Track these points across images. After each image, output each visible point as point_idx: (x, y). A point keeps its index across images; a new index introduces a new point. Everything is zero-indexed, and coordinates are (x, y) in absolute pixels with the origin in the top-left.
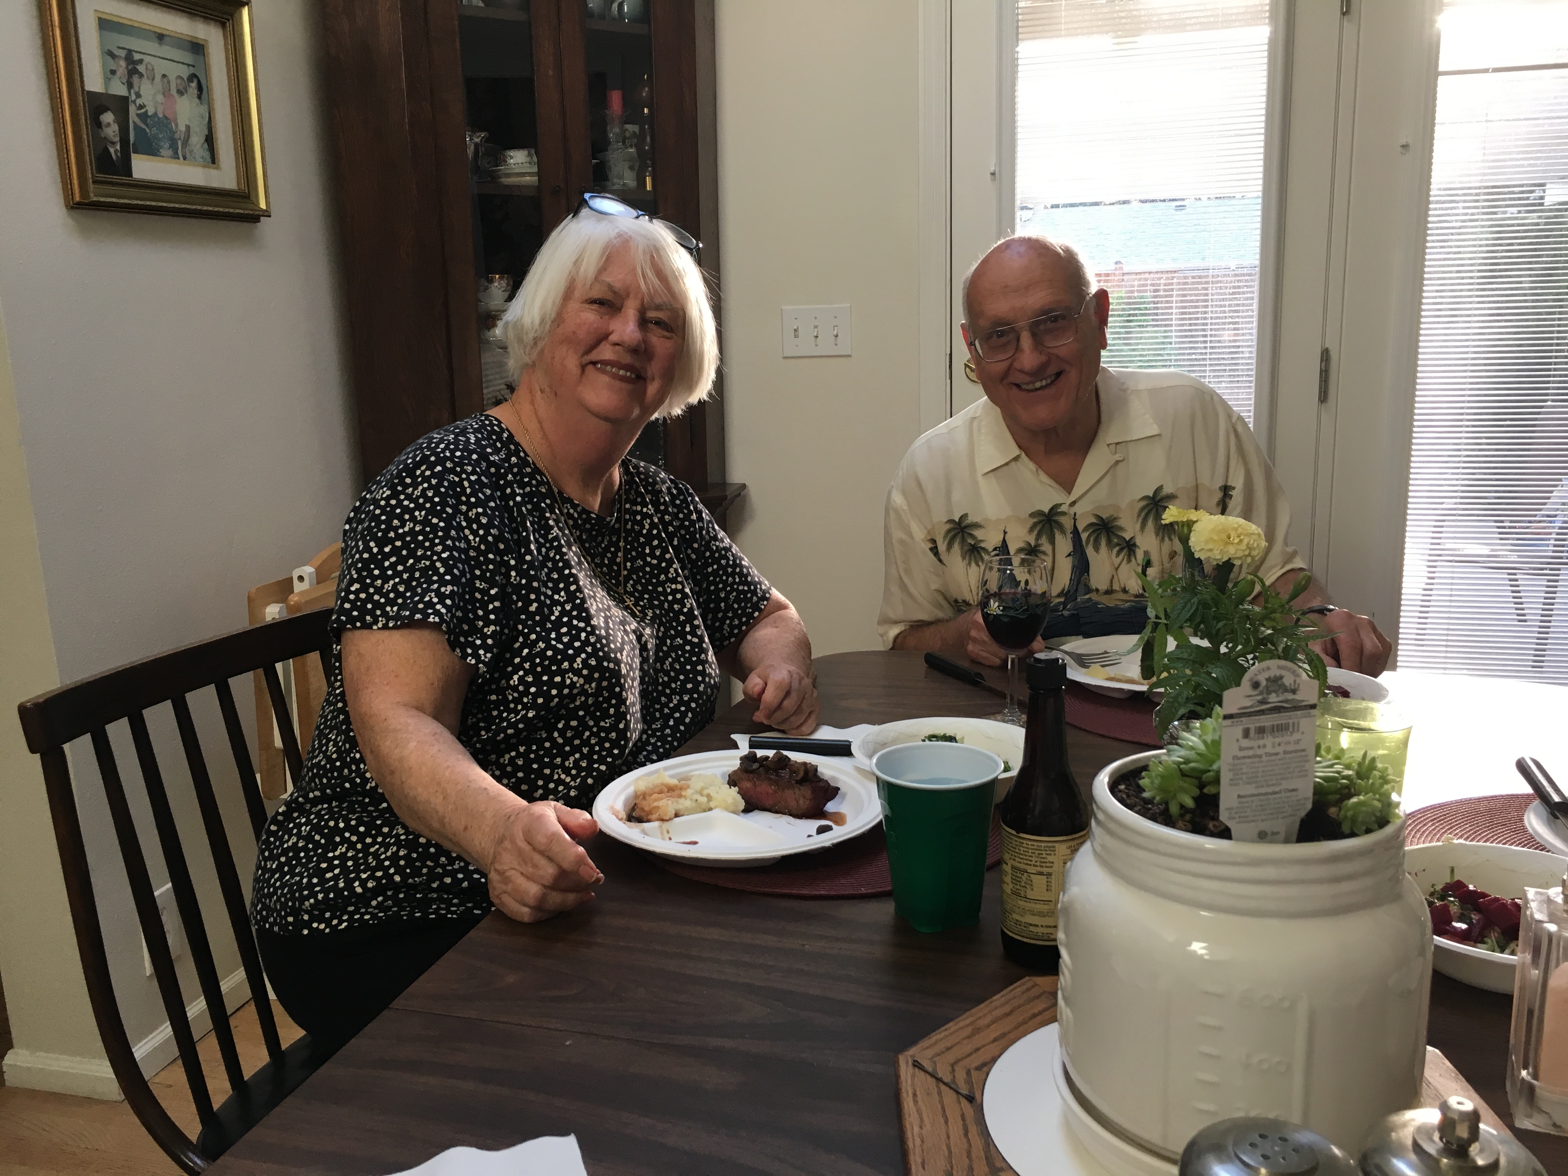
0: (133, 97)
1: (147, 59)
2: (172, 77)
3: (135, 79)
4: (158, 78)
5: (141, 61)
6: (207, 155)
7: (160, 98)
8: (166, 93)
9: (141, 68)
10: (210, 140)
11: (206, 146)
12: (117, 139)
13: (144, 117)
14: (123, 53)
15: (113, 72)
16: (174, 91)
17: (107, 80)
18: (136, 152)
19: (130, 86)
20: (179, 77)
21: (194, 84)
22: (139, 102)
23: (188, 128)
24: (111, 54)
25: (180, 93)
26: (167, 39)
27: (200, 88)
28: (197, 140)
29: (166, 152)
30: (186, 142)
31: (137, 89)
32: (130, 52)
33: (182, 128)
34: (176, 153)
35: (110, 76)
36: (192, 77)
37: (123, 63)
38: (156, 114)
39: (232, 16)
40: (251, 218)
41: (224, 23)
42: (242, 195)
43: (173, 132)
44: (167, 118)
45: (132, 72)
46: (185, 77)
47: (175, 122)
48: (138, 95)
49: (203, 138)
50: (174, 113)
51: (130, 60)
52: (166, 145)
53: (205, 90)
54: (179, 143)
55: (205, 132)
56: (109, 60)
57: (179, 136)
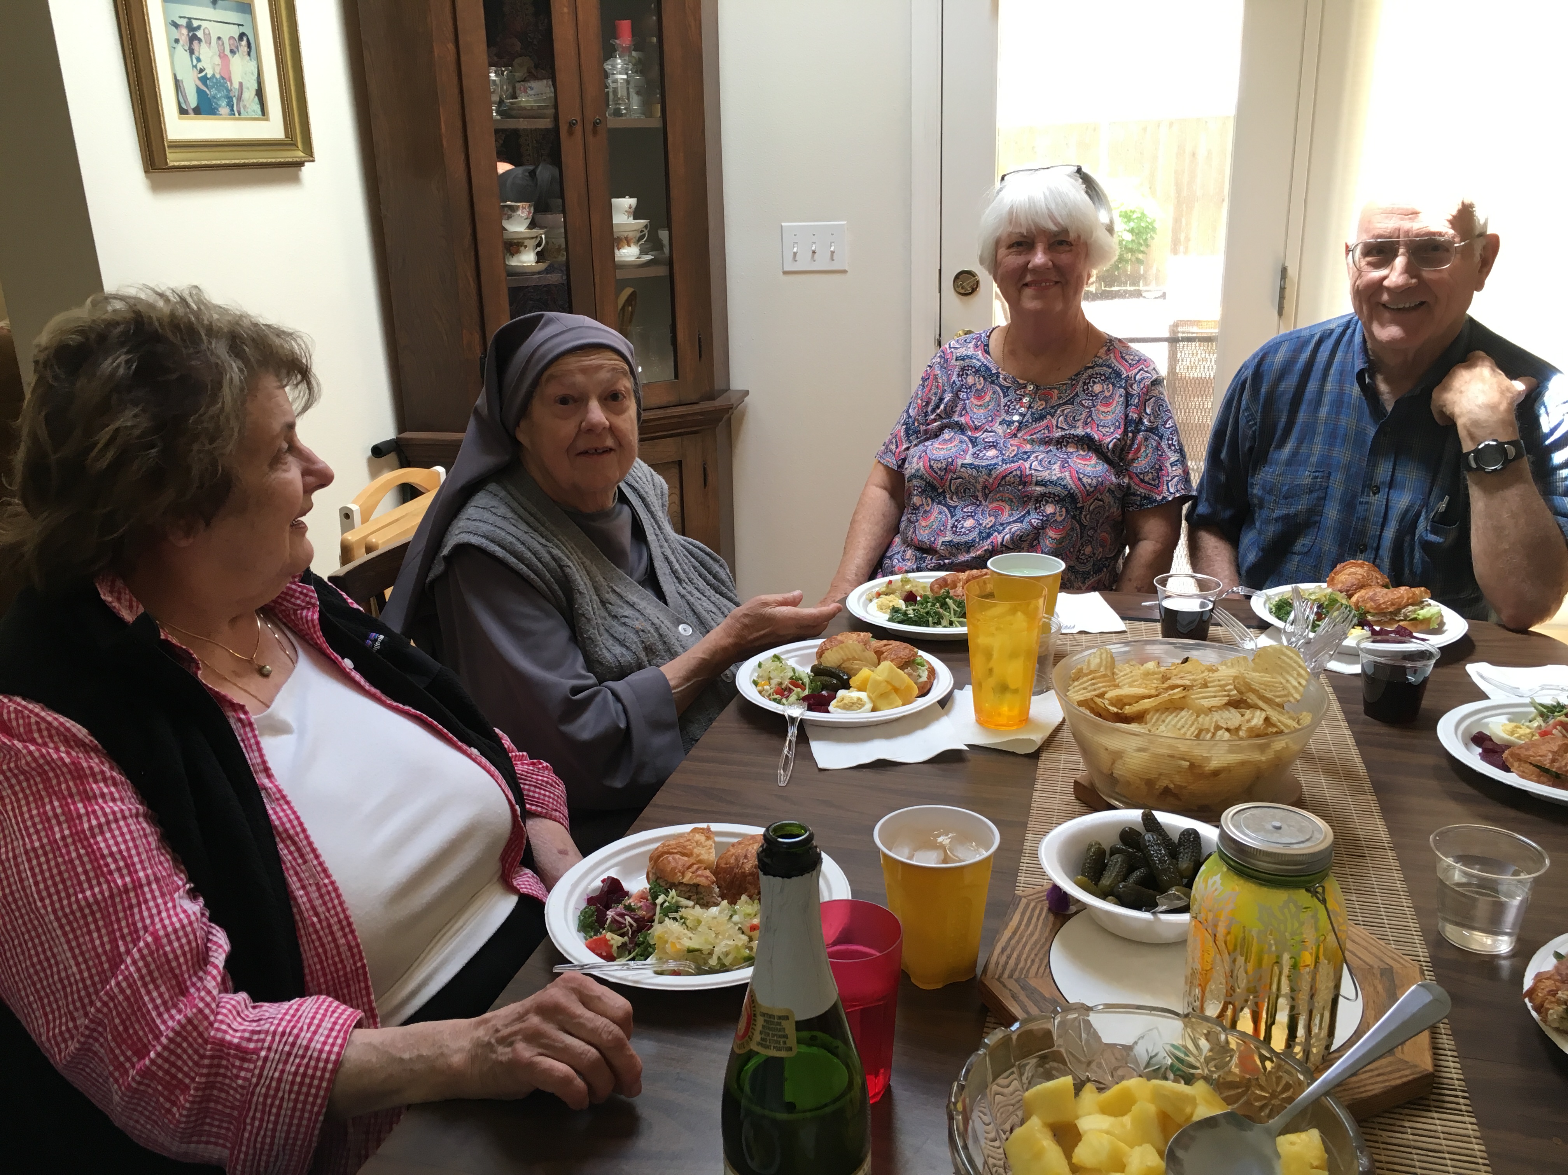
2: (226, 40)
3: (196, 43)
4: (214, 41)
5: (199, 27)
6: (257, 108)
7: (217, 60)
8: (222, 56)
9: (200, 34)
10: (260, 93)
11: (256, 99)
13: (204, 80)
14: (183, 22)
15: (177, 41)
16: (227, 52)
20: (231, 38)
21: (244, 43)
23: (241, 84)
24: (176, 25)
25: (233, 52)
26: (219, 3)
27: (249, 45)
28: (249, 95)
29: (224, 110)
30: (239, 98)
31: (196, 53)
32: (190, 19)
33: (236, 85)
34: (232, 110)
35: (174, 43)
36: (242, 35)
37: (185, 31)
38: (214, 75)
40: (298, 164)
42: (290, 143)
43: (229, 91)
44: (223, 78)
45: (193, 38)
46: (236, 36)
47: (230, 80)
48: (199, 60)
49: (254, 93)
50: (229, 72)
51: (190, 28)
52: (224, 103)
53: (253, 45)
54: (235, 100)
55: (256, 86)
56: (173, 29)
57: (234, 93)
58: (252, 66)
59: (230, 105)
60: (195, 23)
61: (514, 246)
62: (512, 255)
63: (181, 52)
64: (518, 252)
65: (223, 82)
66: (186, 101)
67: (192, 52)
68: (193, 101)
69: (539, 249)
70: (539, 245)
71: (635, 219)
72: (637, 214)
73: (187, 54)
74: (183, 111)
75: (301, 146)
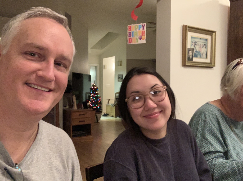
0: (195, 48)
2: (202, 45)
3: (196, 45)
4: (199, 45)
5: (197, 43)
6: (206, 57)
7: (199, 48)
8: (200, 47)
9: (197, 44)
10: (206, 54)
12: (191, 55)
13: (196, 51)
14: (194, 42)
15: (192, 45)
16: (202, 47)
17: (191, 46)
18: (194, 57)
19: (195, 47)
20: (203, 45)
21: (205, 46)
22: (196, 49)
23: (203, 53)
24: (192, 42)
25: (203, 47)
26: (201, 39)
27: (206, 46)
29: (199, 57)
32: (195, 41)
39: (213, 34)
40: (212, 67)
41: (211, 35)
42: (211, 63)
43: (200, 54)
45: (195, 44)
47: (201, 52)
49: (205, 54)
53: (207, 46)
54: (201, 55)
55: (206, 53)
56: (192, 43)
57: (201, 54)
58: (206, 50)
59: (200, 56)
60: (196, 42)
75: (213, 64)
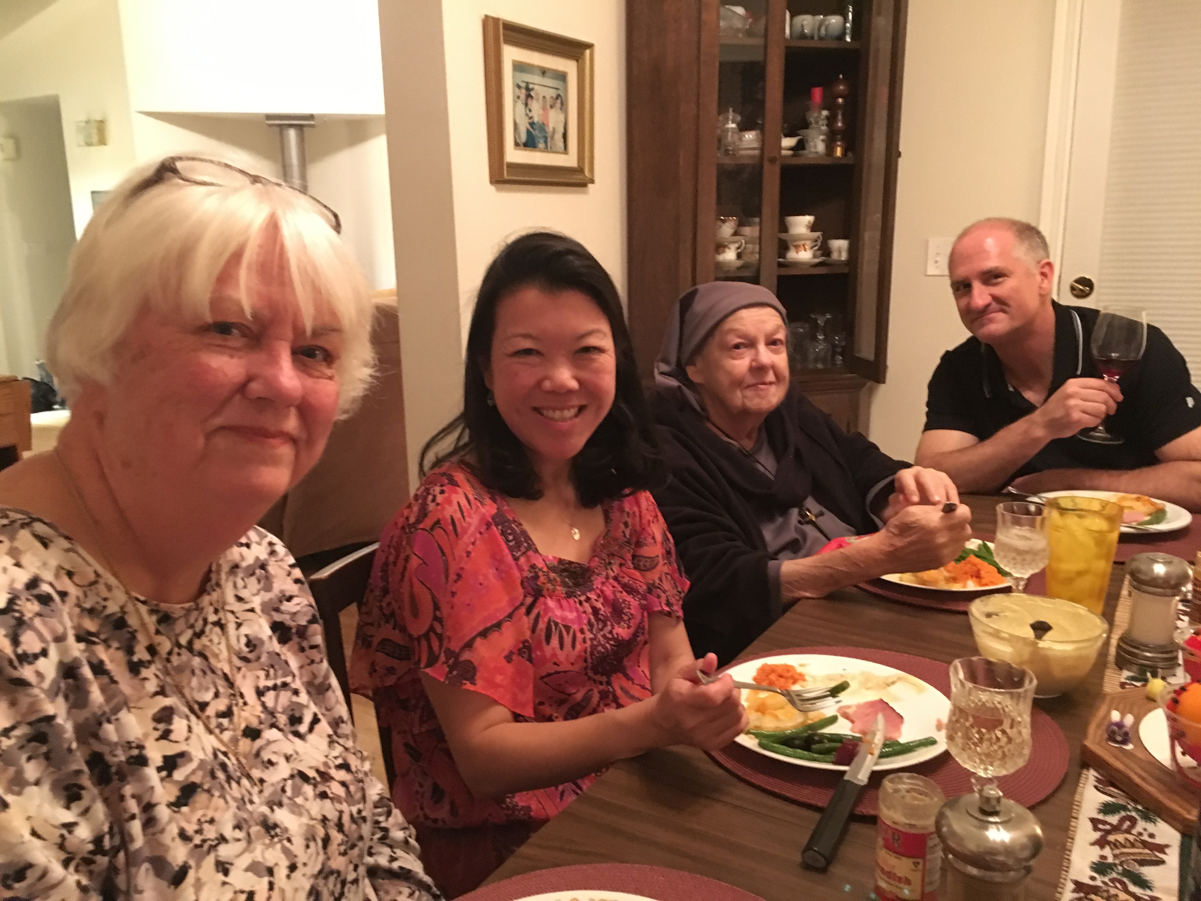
0: (528, 112)
1: (536, 87)
2: (548, 97)
3: (529, 101)
4: (540, 100)
5: (533, 89)
6: (561, 144)
7: (541, 112)
8: (544, 109)
9: (532, 93)
10: (565, 136)
11: (562, 140)
14: (523, 85)
15: (518, 98)
16: (548, 106)
17: (516, 103)
20: (552, 97)
21: (559, 101)
22: (531, 115)
23: (554, 129)
24: (519, 87)
25: (551, 107)
26: (547, 74)
27: (562, 103)
28: (559, 136)
30: (552, 138)
31: (529, 106)
32: (527, 83)
33: (551, 129)
34: (546, 146)
35: (516, 99)
36: (558, 96)
37: (524, 91)
38: (538, 122)
39: (583, 54)
40: (584, 185)
41: (577, 61)
42: (580, 170)
43: (546, 132)
44: (544, 124)
45: (529, 96)
46: (554, 96)
47: (548, 126)
48: (530, 111)
49: (561, 134)
50: (548, 120)
51: (528, 89)
52: (542, 141)
53: (564, 104)
54: (549, 139)
55: (563, 130)
56: (517, 89)
57: (549, 135)
58: (562, 117)
59: (546, 142)
60: (531, 86)
61: (720, 247)
62: (719, 254)
63: (521, 107)
64: (724, 252)
65: (542, 127)
66: (519, 136)
67: (526, 105)
68: (523, 137)
69: (739, 251)
70: (738, 248)
71: (812, 231)
72: (813, 228)
73: (523, 107)
74: (517, 144)
75: (587, 173)
